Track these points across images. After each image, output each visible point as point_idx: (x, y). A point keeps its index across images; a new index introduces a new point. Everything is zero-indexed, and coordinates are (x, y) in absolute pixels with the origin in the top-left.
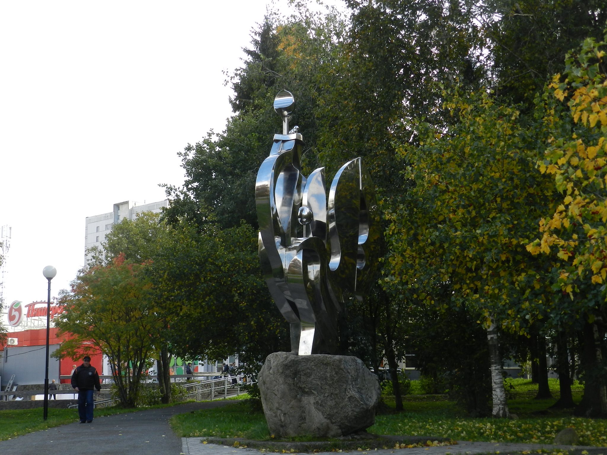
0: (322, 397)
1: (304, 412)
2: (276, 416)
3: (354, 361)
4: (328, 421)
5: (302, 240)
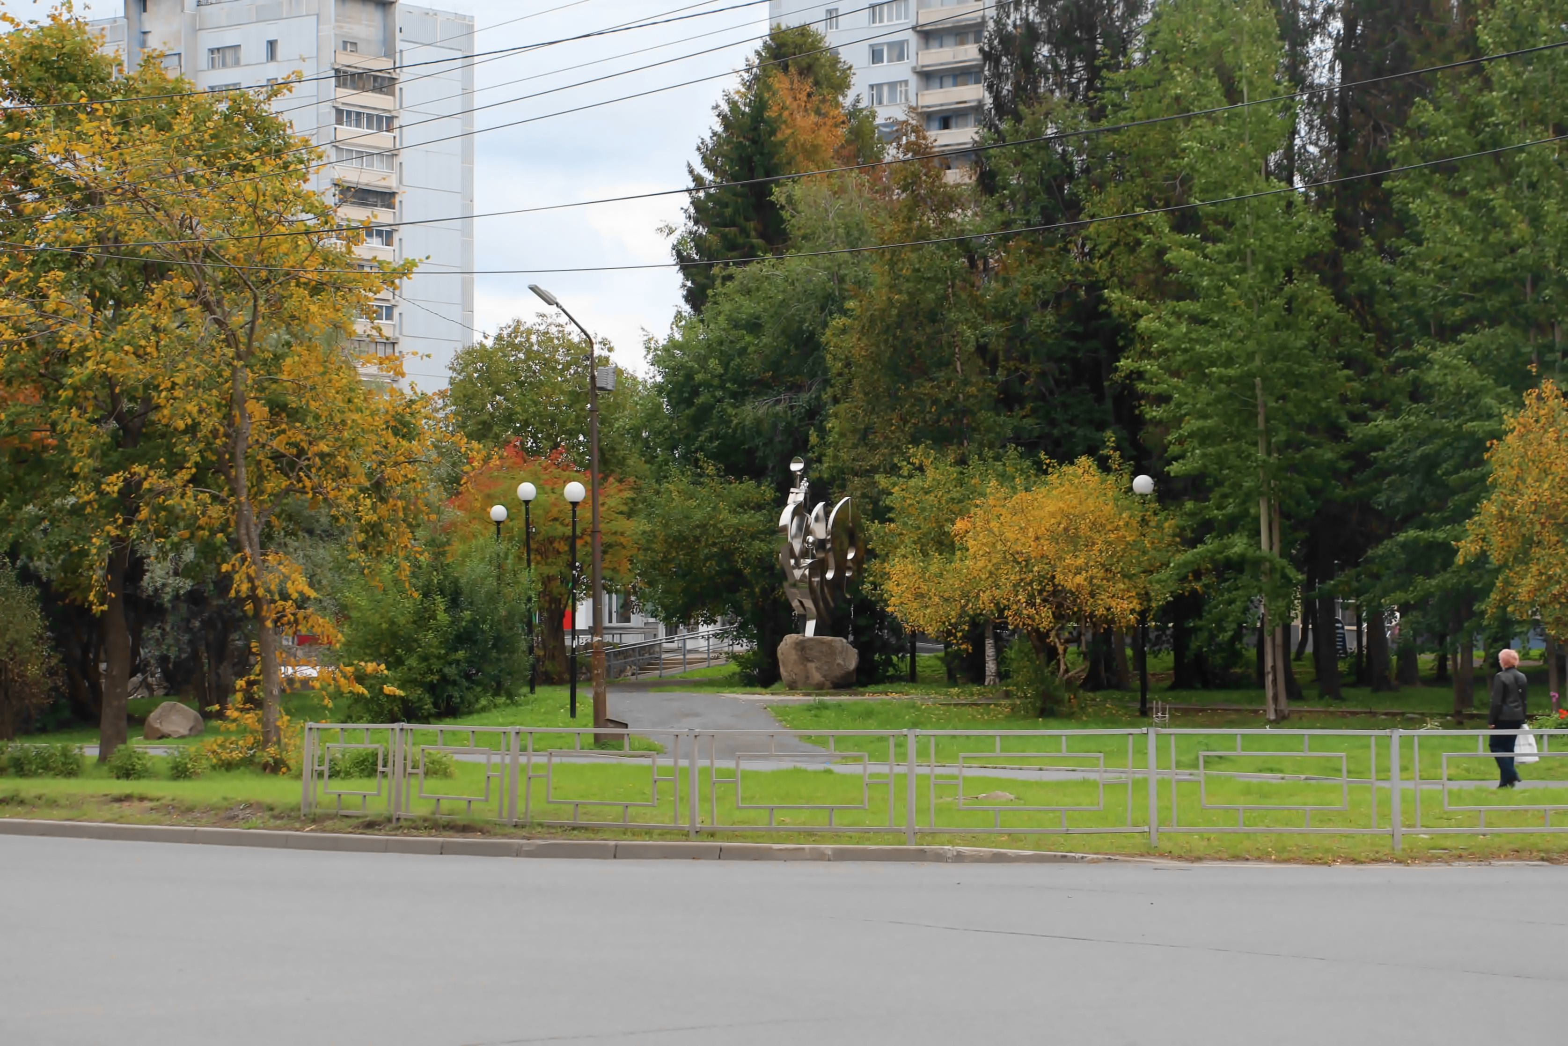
0: (820, 664)
1: (808, 673)
2: (790, 676)
3: (841, 641)
4: (823, 679)
5: (809, 561)
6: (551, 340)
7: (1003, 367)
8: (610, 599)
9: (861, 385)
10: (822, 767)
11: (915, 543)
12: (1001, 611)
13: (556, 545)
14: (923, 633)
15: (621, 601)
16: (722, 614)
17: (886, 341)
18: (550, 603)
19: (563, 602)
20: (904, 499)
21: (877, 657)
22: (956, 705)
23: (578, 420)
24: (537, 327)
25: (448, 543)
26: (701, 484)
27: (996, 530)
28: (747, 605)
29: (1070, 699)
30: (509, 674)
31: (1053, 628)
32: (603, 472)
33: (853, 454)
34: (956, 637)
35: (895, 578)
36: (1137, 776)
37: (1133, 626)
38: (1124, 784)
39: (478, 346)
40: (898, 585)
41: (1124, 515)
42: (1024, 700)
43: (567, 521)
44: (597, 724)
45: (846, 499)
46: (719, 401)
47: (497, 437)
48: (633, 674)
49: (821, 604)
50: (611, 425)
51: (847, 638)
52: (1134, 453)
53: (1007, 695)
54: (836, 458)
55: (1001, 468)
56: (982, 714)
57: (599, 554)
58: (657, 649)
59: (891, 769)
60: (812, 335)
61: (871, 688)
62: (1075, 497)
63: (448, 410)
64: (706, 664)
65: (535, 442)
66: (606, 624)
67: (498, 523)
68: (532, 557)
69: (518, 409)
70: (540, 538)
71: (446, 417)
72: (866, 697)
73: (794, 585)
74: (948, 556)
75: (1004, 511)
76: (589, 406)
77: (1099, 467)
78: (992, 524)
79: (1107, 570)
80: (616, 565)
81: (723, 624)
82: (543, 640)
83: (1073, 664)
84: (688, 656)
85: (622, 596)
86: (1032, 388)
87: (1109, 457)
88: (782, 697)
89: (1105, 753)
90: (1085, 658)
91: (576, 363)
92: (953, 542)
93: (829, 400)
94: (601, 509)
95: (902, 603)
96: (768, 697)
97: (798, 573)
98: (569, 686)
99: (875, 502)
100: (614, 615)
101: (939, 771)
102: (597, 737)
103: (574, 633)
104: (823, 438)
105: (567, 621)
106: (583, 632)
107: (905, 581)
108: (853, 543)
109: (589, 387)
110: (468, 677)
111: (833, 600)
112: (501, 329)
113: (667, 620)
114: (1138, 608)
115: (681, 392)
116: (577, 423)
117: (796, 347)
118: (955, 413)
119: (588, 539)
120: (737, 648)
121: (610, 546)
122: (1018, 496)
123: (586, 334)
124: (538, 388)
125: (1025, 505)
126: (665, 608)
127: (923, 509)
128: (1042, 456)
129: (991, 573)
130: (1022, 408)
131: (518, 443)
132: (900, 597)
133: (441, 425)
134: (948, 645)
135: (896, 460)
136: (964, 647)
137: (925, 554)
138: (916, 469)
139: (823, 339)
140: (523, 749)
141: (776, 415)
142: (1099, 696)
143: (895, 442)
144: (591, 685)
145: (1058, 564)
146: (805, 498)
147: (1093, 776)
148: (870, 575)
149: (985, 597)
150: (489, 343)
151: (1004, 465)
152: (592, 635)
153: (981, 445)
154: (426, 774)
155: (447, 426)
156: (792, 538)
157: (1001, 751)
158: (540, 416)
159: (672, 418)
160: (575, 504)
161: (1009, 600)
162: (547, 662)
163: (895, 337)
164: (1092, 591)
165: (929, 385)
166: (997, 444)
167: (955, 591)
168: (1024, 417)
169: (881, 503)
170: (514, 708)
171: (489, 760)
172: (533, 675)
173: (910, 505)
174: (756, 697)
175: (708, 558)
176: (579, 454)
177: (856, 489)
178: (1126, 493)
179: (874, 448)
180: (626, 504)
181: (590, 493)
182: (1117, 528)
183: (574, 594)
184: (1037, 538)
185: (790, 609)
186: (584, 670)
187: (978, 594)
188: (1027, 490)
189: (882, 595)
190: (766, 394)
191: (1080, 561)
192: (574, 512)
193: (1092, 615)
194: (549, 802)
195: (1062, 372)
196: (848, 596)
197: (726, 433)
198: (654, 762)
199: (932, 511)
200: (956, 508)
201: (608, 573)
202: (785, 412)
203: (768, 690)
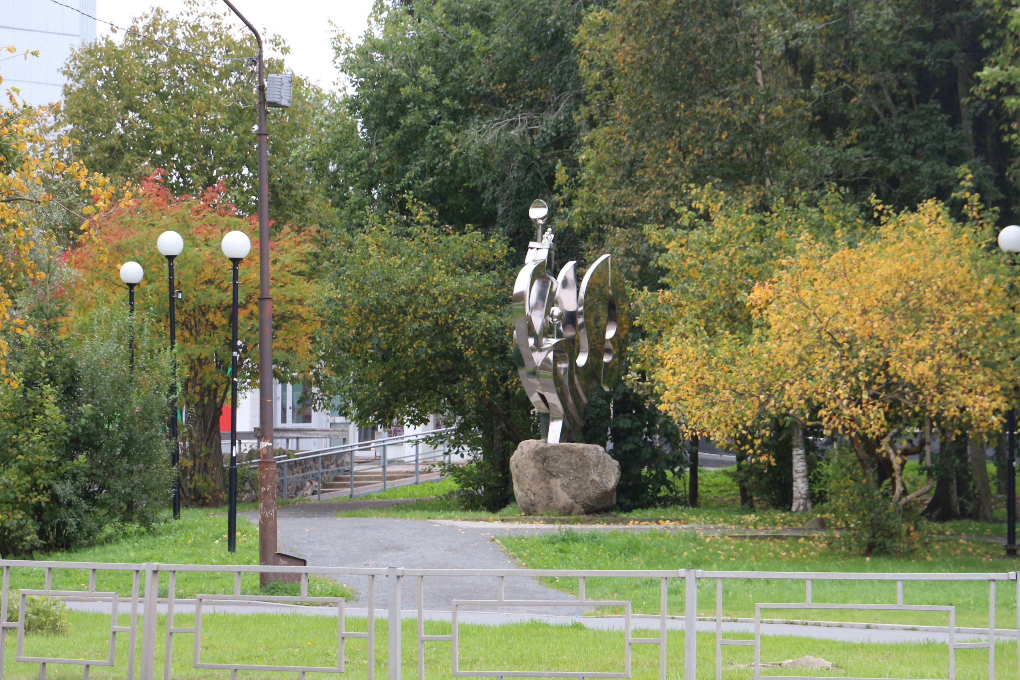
0: (567, 480)
1: (551, 492)
2: (527, 496)
3: (596, 449)
4: (572, 501)
5: (554, 341)
6: (203, 36)
7: (820, 78)
8: (284, 390)
9: (625, 103)
10: (568, 620)
11: (698, 317)
12: (815, 410)
13: (211, 316)
14: (708, 439)
15: (299, 394)
16: (436, 412)
17: (660, 43)
18: (202, 395)
19: (220, 394)
20: (683, 258)
21: (644, 471)
22: (752, 538)
23: (241, 147)
24: (185, 18)
25: (62, 313)
26: (408, 235)
27: (807, 299)
28: (470, 400)
29: (908, 532)
30: (145, 491)
31: (885, 435)
32: (275, 218)
33: (615, 194)
34: (752, 446)
35: (670, 364)
36: (1002, 638)
37: (998, 434)
38: (984, 650)
39: (103, 43)
40: (674, 374)
41: (986, 281)
42: (845, 532)
43: (225, 285)
44: (264, 560)
45: (604, 257)
46: (433, 123)
47: (128, 168)
48: (314, 493)
49: (570, 399)
50: (286, 155)
51: (604, 445)
52: (1001, 196)
53: (823, 524)
54: (591, 201)
55: (816, 216)
56: (788, 551)
57: (268, 330)
58: (348, 459)
59: (663, 624)
60: (559, 34)
61: (637, 514)
62: (918, 256)
63: (62, 130)
64: (412, 480)
65: (182, 176)
66: (279, 424)
67: (131, 286)
68: (178, 332)
69: (160, 130)
70: (188, 306)
71: (60, 140)
72: (631, 525)
73: (534, 374)
74: (742, 335)
75: (819, 275)
76: (256, 127)
77: (951, 214)
78: (803, 293)
79: (961, 356)
80: (292, 344)
81: (438, 426)
82: (191, 446)
83: (914, 483)
84: (389, 469)
85: (300, 386)
86: (860, 106)
87: (965, 201)
88: (516, 525)
89: (958, 606)
90: (930, 475)
91: (238, 68)
92: (750, 317)
93: (584, 122)
94: (272, 268)
95: (679, 399)
96: (497, 525)
97: (538, 358)
98: (227, 508)
99: (644, 262)
100: (289, 413)
101: (727, 627)
102: (263, 577)
103: (234, 437)
104: (574, 175)
105: (224, 420)
106: (247, 435)
107: (683, 369)
108: (613, 317)
109: (257, 101)
110: (88, 496)
111: (586, 394)
112: (135, 20)
113: (361, 418)
114: (1004, 408)
115: (383, 110)
116: (239, 150)
117: (540, 49)
118: (754, 141)
119: (254, 308)
120: (455, 459)
121: (283, 317)
122: (839, 254)
123: (251, 28)
124: (186, 102)
125: (848, 266)
126: (359, 404)
127: (709, 272)
128: (873, 199)
129: (801, 359)
130: (847, 135)
131: (158, 177)
132: (677, 391)
133: (51, 149)
134: (741, 457)
135: (672, 205)
136: (764, 458)
137: (712, 333)
138: (700, 217)
139: (576, 40)
140: (163, 594)
141: (509, 142)
142: (949, 528)
143: (671, 180)
144: (256, 508)
145: (893, 346)
146: (549, 255)
147: (940, 638)
148: (637, 360)
149: (792, 391)
150: (119, 39)
151: (822, 211)
152: (259, 438)
153: (789, 184)
154: (27, 629)
155: (60, 153)
156: (531, 309)
157: (813, 600)
158: (190, 140)
159: (369, 146)
160: (236, 261)
161: (825, 395)
162: (196, 477)
163: (673, 37)
164: (940, 384)
165: (718, 102)
166: (811, 183)
167: (752, 382)
168: (849, 146)
169: (652, 263)
170: (151, 538)
171: (115, 609)
172: (177, 494)
173: (690, 267)
174: (481, 525)
175: (419, 335)
176: (242, 193)
177: (618, 244)
178: (988, 249)
179: (643, 188)
180: (307, 262)
181: (258, 246)
182: (976, 298)
183: (235, 384)
184: (865, 312)
185: (528, 405)
186: (247, 487)
187: (783, 388)
188: (851, 245)
189: (652, 388)
190: (497, 114)
191: (923, 344)
192: (235, 272)
193: (939, 417)
194: (196, 667)
195: (902, 85)
196: (607, 389)
197: (444, 168)
198: (341, 611)
199: (720, 274)
200: (754, 270)
201: (281, 355)
202: (523, 138)
203: (497, 516)
